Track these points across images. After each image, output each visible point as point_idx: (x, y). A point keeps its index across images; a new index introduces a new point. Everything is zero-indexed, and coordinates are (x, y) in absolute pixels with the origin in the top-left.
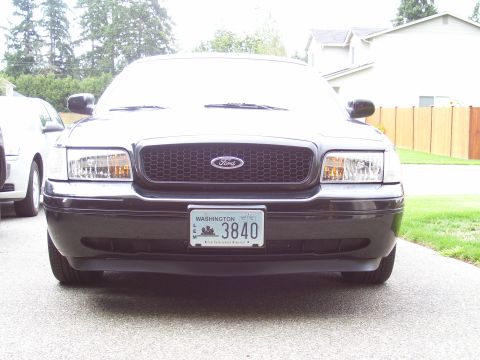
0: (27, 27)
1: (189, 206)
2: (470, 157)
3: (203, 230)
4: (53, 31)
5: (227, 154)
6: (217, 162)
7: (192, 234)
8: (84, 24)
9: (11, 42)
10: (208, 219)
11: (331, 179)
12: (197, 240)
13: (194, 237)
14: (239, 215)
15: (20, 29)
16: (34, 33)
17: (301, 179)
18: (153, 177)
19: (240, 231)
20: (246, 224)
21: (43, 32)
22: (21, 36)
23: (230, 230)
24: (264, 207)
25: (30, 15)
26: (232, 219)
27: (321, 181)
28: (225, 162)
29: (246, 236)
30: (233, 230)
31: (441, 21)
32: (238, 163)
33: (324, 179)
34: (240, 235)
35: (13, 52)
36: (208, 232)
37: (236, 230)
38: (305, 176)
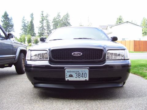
0: (42, 27)
1: (65, 68)
2: (134, 51)
3: (69, 75)
4: (47, 28)
5: (77, 51)
6: (74, 54)
7: (66, 77)
8: (53, 26)
9: (39, 30)
10: (71, 72)
11: (109, 58)
12: (67, 78)
13: (67, 77)
14: (81, 71)
15: (41, 27)
16: (44, 28)
17: (100, 58)
18: (55, 59)
19: (81, 75)
20: (83, 73)
21: (45, 28)
22: (41, 29)
23: (78, 75)
24: (88, 68)
25: (43, 25)
26: (79, 72)
27: (106, 59)
28: (76, 54)
29: (83, 77)
30: (79, 75)
31: (126, 23)
32: (80, 54)
33: (107, 58)
34: (81, 77)
35: (40, 32)
36: (71, 76)
37: (80, 75)
38: (101, 58)
